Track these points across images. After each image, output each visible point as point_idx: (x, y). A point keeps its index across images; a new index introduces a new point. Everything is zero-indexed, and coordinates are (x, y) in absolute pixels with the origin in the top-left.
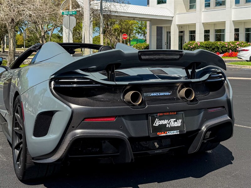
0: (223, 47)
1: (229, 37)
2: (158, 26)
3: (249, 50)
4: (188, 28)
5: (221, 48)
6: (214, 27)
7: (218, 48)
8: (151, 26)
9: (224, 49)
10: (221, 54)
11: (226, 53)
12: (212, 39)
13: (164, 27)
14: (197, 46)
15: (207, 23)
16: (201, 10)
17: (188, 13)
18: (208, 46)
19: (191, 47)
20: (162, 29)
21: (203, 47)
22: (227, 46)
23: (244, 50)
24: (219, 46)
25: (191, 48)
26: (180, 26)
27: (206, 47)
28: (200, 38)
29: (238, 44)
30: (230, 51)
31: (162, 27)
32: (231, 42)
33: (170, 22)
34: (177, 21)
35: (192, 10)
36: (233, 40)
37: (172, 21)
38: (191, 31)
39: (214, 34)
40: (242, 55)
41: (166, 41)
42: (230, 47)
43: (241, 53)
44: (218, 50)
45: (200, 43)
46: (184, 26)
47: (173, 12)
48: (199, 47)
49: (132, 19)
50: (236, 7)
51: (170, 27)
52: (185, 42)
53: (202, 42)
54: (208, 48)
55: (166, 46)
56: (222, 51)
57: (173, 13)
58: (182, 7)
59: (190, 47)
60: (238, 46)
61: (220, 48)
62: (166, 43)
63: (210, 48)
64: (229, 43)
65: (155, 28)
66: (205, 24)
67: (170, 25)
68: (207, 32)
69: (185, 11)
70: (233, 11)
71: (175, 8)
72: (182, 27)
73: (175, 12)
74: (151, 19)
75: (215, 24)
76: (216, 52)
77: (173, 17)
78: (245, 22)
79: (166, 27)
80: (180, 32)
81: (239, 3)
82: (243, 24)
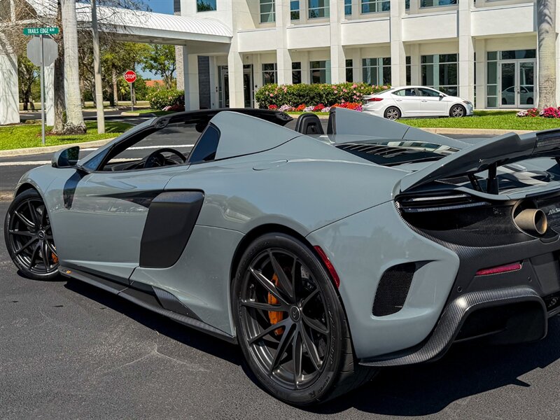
1: (336, 76)
2: (200, 55)
3: (382, 99)
4: (260, 58)
5: (327, 95)
6: (309, 58)
7: (321, 96)
8: (187, 54)
9: (331, 98)
10: (327, 108)
12: (306, 79)
13: (213, 57)
14: (281, 93)
15: (296, 50)
16: (284, 25)
17: (258, 29)
18: (301, 93)
19: (271, 95)
20: (208, 61)
21: (294, 95)
22: (336, 92)
23: (374, 100)
24: (322, 93)
25: (271, 97)
26: (244, 55)
27: (299, 95)
28: (284, 78)
29: (355, 89)
30: (343, 101)
31: (208, 57)
32: (342, 85)
33: (225, 47)
34: (239, 46)
35: (264, 24)
36: (344, 81)
37: (228, 45)
38: (266, 65)
39: (309, 69)
40: (371, 108)
41: (217, 85)
42: (341, 93)
43: (370, 105)
44: (320, 100)
45: (286, 88)
46: (252, 55)
47: (231, 27)
48: (286, 94)
49: (149, 40)
50: (347, 21)
52: (256, 86)
53: (291, 86)
54: (303, 96)
55: (217, 94)
56: (328, 100)
58: (248, 18)
59: (269, 95)
60: (355, 92)
61: (324, 96)
62: (218, 89)
64: (339, 86)
65: (194, 60)
66: (293, 51)
67: (226, 54)
68: (296, 66)
69: (252, 26)
70: (343, 27)
71: (234, 21)
72: (247, 58)
73: (234, 29)
74: (186, 41)
75: (309, 52)
76: (317, 103)
77: (231, 38)
78: (361, 49)
79: (217, 57)
80: (245, 67)
81: (351, 13)
82: (359, 51)
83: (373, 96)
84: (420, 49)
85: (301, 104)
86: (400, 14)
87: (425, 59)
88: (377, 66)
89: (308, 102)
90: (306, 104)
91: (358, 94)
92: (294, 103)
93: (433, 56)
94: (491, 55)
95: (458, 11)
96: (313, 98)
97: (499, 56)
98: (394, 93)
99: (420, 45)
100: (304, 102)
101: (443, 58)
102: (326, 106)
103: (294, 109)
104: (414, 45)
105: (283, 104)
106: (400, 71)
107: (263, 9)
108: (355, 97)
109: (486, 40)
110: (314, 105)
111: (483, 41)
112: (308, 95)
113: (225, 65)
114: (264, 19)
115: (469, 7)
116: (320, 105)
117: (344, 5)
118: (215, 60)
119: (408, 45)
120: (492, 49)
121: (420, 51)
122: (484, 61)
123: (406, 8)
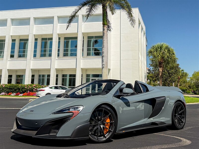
0: (23, 88)
1: (27, 81)
3: (45, 90)
6: (16, 73)
7: (19, 89)
9: (23, 90)
10: (22, 94)
11: (25, 93)
12: (14, 82)
14: (2, 87)
15: (11, 70)
16: (7, 59)
18: (11, 88)
21: (7, 88)
22: (26, 88)
24: (20, 88)
27: (10, 89)
28: (4, 81)
29: (34, 86)
30: (29, 91)
32: (29, 85)
36: (30, 83)
39: (16, 78)
40: (40, 93)
42: (28, 88)
44: (19, 91)
45: (4, 86)
48: (4, 88)
50: (34, 59)
53: (6, 85)
54: (12, 89)
56: (22, 91)
60: (34, 88)
61: (21, 89)
63: (13, 89)
64: (28, 85)
66: (9, 70)
68: (10, 76)
70: (32, 62)
75: (16, 71)
76: (17, 92)
78: (39, 70)
81: (36, 57)
82: (38, 72)
83: (41, 89)
84: (62, 72)
85: (10, 92)
86: (55, 58)
87: (63, 76)
88: (45, 78)
89: (14, 91)
90: (13, 92)
91: (35, 89)
92: (7, 92)
93: (67, 75)
94: (88, 76)
95: (77, 59)
96: (16, 90)
97: (91, 76)
98: (49, 88)
99: (62, 70)
100: (11, 92)
101: (70, 76)
102: (21, 93)
103: (7, 94)
104: (60, 70)
105: (2, 92)
106: (53, 80)
108: (34, 90)
109: (87, 70)
110: (16, 93)
111: (85, 70)
112: (14, 88)
116: (18, 93)
117: (33, 53)
119: (57, 70)
120: (88, 73)
121: (62, 73)
122: (85, 77)
123: (58, 56)
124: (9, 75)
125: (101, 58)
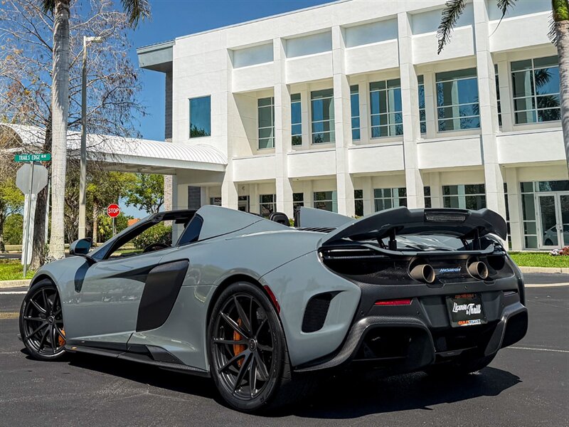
1: (344, 208)
2: (191, 185)
4: (258, 189)
6: (313, 188)
8: (177, 185)
13: (205, 187)
15: (298, 179)
16: (284, 150)
17: (256, 156)
20: (200, 191)
26: (241, 186)
31: (200, 188)
33: (219, 176)
34: (234, 175)
35: (264, 150)
36: (352, 214)
37: (223, 173)
38: (263, 196)
39: (313, 201)
46: (249, 184)
47: (226, 153)
49: (135, 169)
50: (355, 146)
51: (220, 187)
57: (227, 156)
58: (244, 143)
65: (184, 190)
66: (294, 180)
67: (220, 183)
68: (298, 197)
69: (250, 153)
70: (350, 153)
71: (229, 147)
72: (243, 187)
73: (229, 156)
74: (176, 169)
75: (313, 181)
77: (225, 166)
78: (372, 177)
79: (210, 188)
80: (240, 198)
81: (359, 138)
82: (370, 181)
84: (440, 178)
86: (414, 138)
87: (447, 190)
88: (392, 198)
93: (457, 186)
94: (524, 187)
95: (481, 136)
97: (536, 187)
99: (440, 173)
101: (469, 189)
104: (433, 173)
106: (418, 203)
107: (261, 133)
109: (518, 169)
111: (515, 172)
113: (219, 196)
114: (262, 145)
115: (494, 131)
117: (351, 129)
118: (207, 191)
119: (425, 174)
120: (526, 179)
121: (440, 181)
122: (516, 193)
123: (421, 132)
124: (294, 194)
125: (561, 128)
